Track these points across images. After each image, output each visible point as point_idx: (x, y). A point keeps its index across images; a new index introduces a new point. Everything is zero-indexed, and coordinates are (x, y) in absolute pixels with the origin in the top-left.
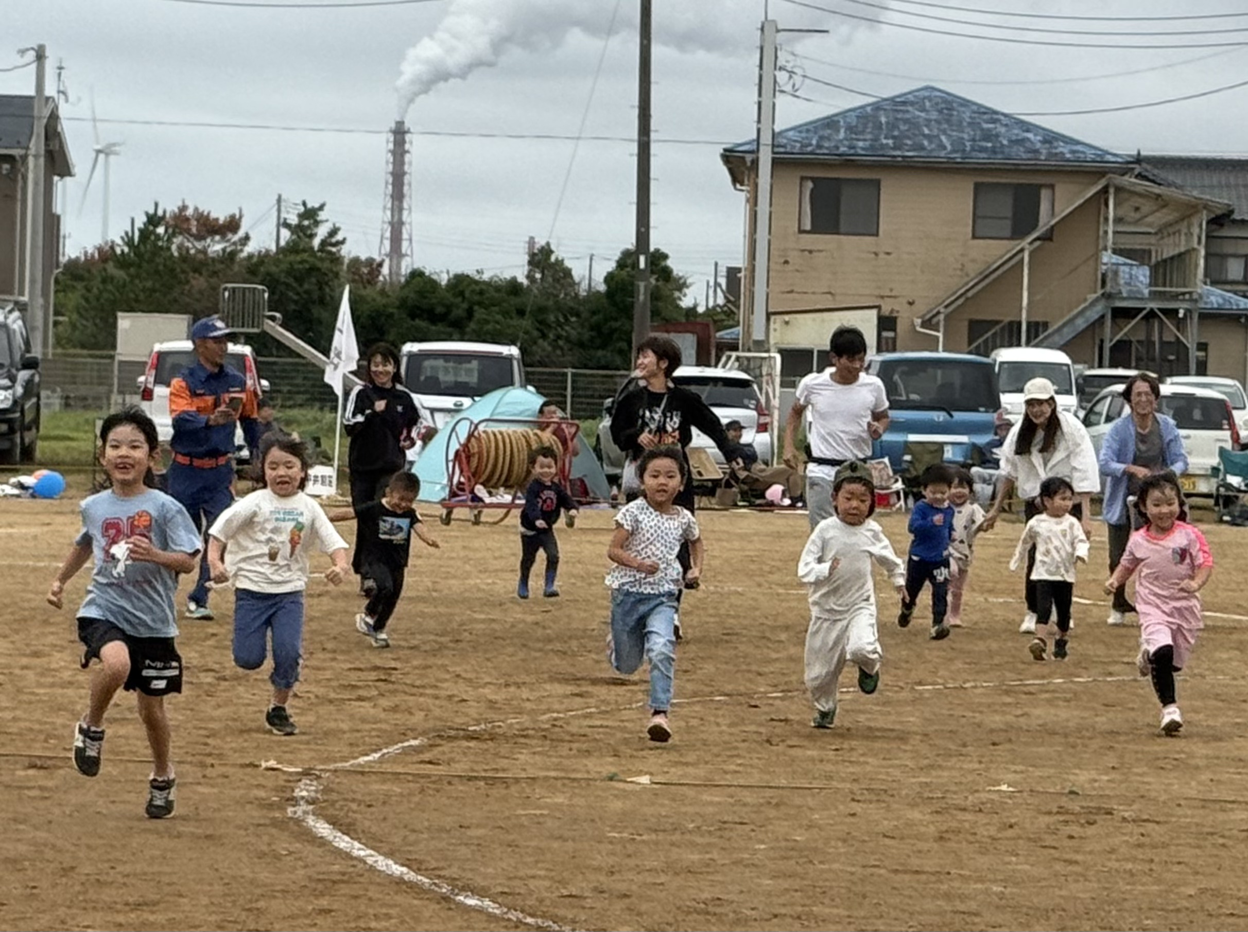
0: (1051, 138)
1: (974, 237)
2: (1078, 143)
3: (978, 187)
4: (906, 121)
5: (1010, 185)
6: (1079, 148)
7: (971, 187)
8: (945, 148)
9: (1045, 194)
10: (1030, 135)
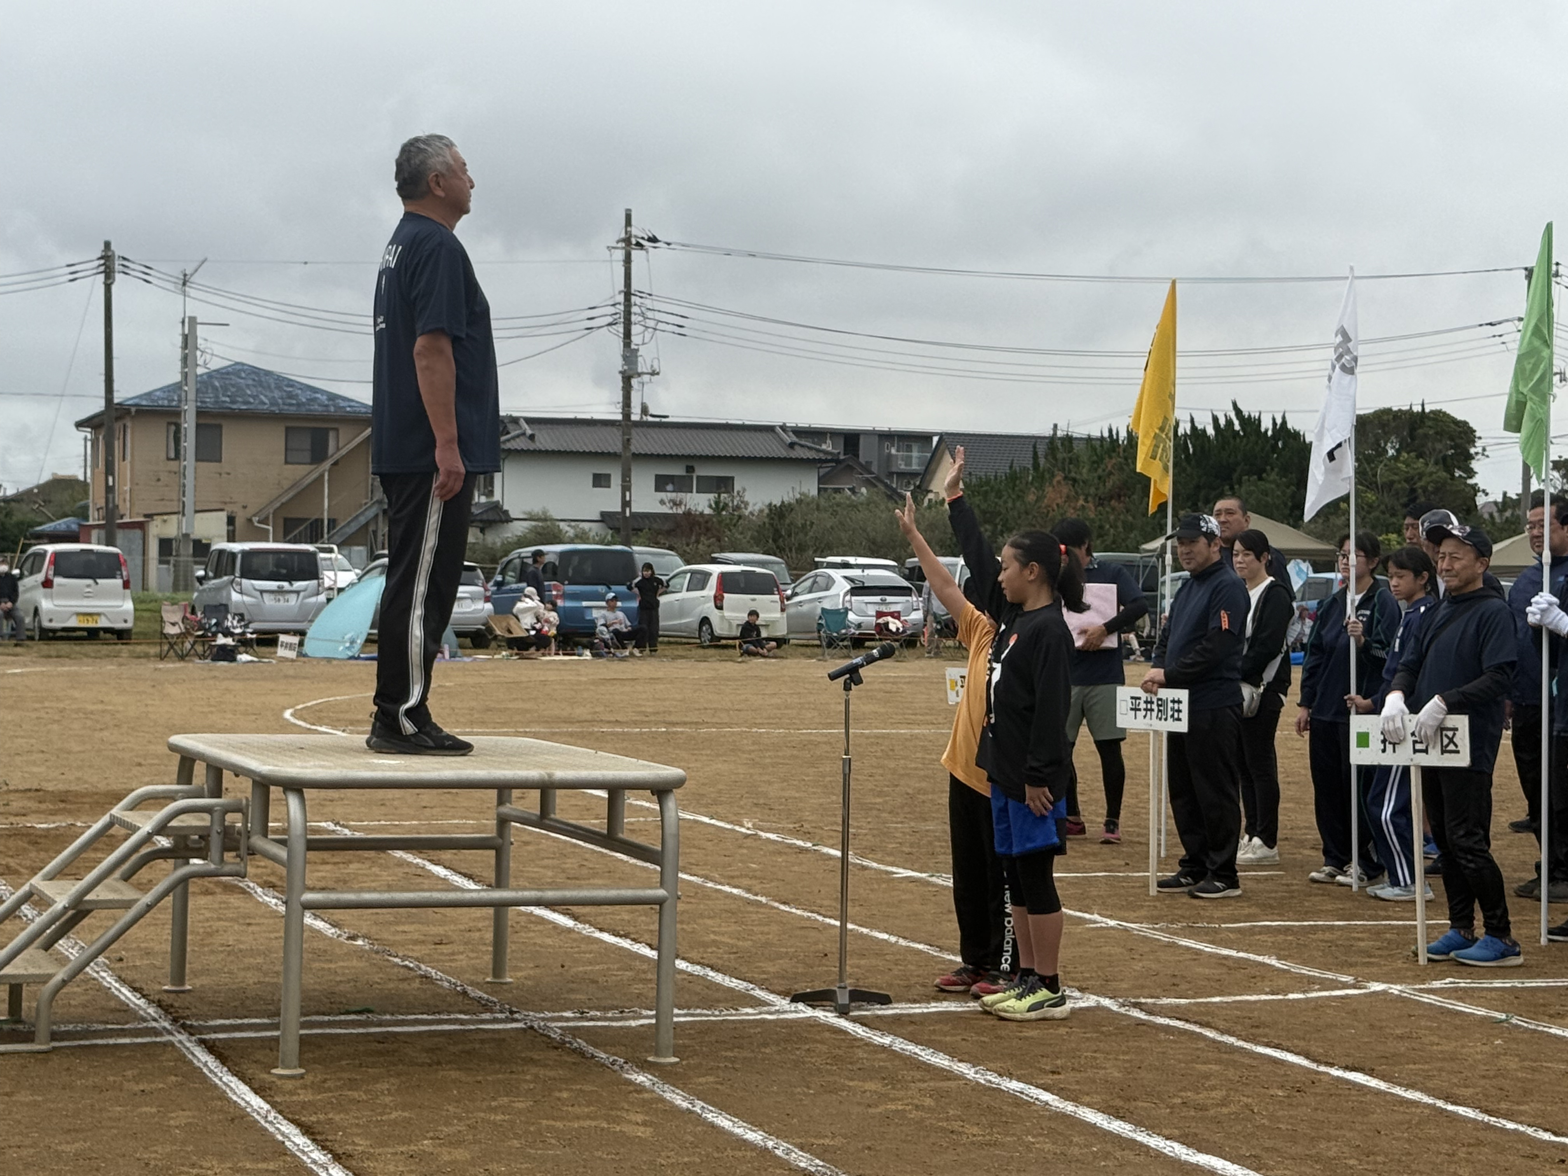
0: (333, 397)
1: (286, 462)
2: (352, 401)
3: (288, 429)
4: (233, 386)
5: (309, 428)
6: (352, 404)
7: (283, 429)
8: (265, 404)
9: (332, 435)
10: (319, 396)
